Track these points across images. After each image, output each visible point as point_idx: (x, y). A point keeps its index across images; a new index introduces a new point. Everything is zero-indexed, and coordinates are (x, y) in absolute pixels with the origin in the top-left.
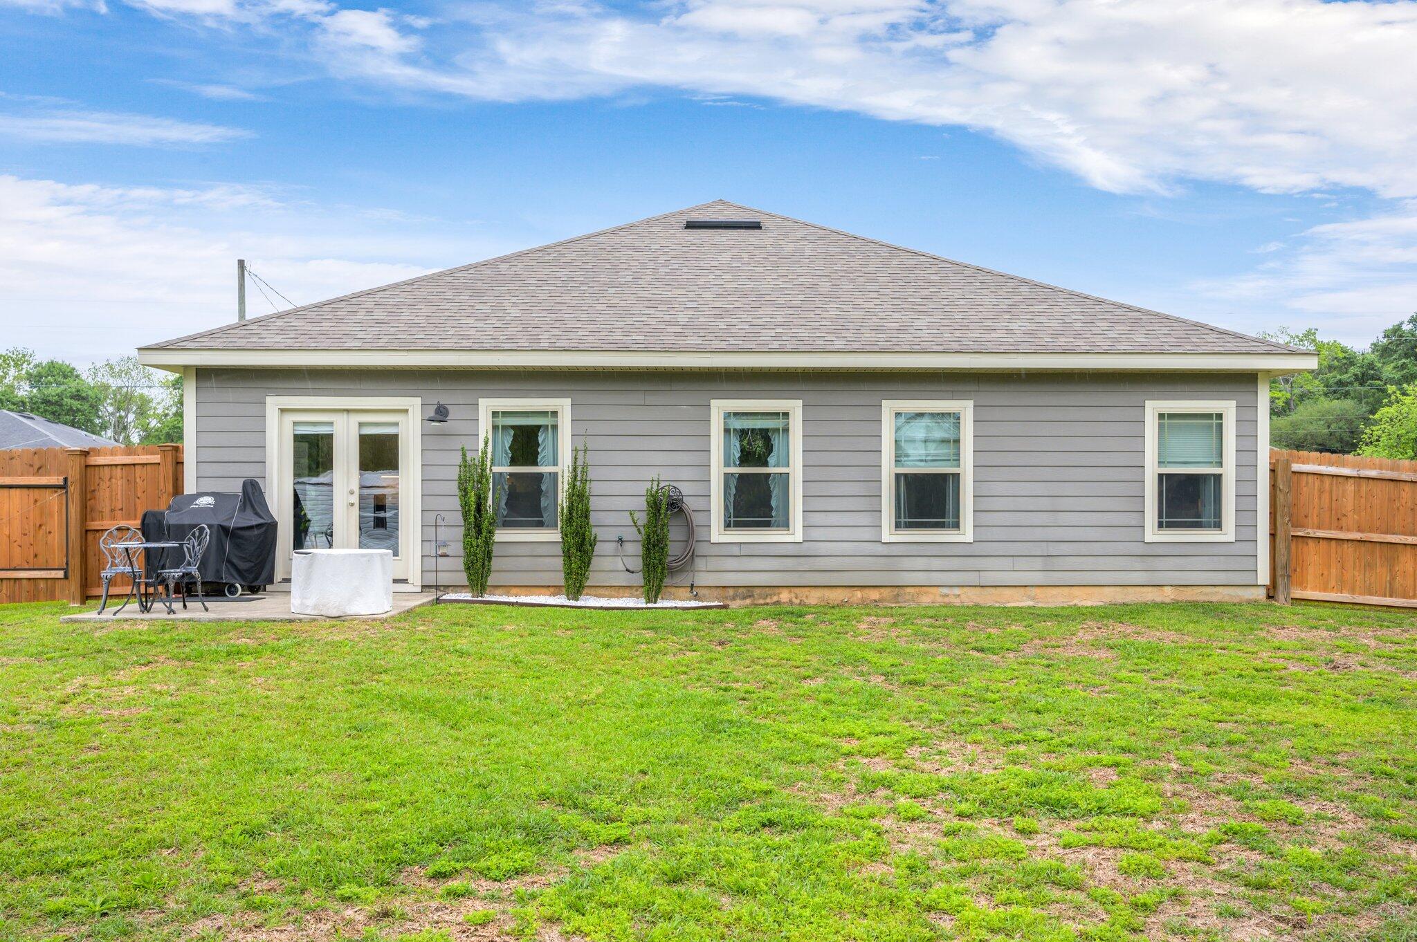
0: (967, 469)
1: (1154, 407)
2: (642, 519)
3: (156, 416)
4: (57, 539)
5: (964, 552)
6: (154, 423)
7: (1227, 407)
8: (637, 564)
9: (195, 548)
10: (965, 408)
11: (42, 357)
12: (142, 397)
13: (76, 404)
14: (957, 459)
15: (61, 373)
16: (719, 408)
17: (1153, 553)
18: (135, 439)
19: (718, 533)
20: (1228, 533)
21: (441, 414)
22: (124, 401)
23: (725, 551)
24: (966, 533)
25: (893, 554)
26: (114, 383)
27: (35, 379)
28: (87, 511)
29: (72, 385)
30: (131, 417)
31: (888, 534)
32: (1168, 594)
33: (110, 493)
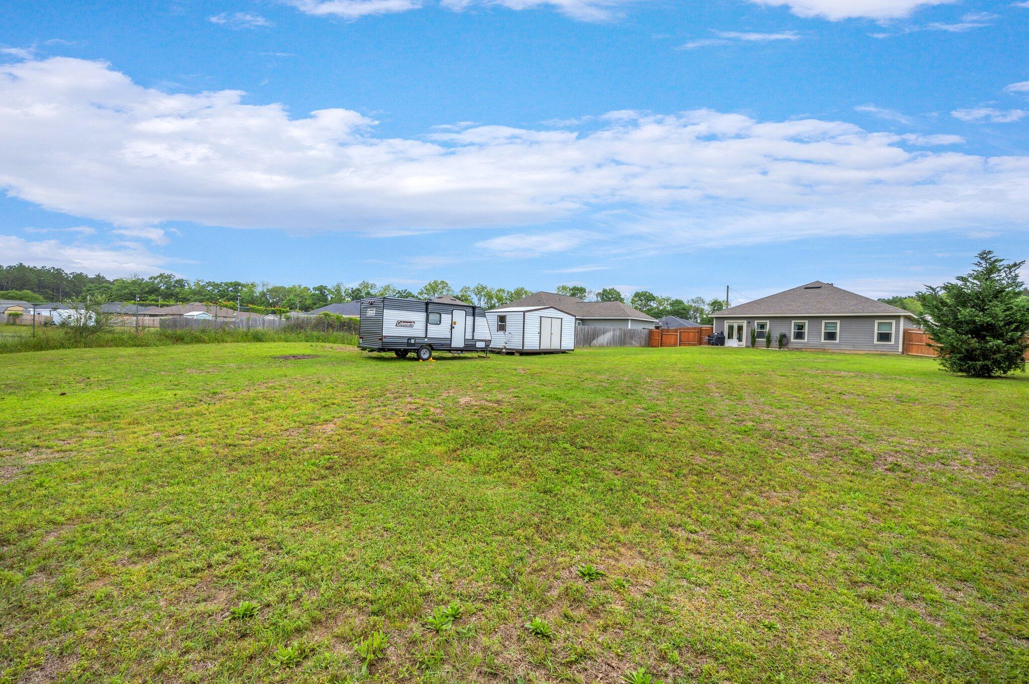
0: (838, 331)
1: (876, 322)
2: (779, 338)
3: (705, 314)
4: (697, 338)
5: (837, 344)
6: (705, 316)
7: (894, 322)
8: (778, 344)
9: (714, 339)
10: (838, 322)
11: (674, 299)
12: (701, 308)
13: (683, 311)
14: (836, 330)
15: (678, 302)
16: (793, 322)
17: (877, 345)
18: (699, 321)
19: (792, 340)
20: (893, 342)
21: (749, 323)
22: (697, 310)
23: (793, 343)
24: (838, 341)
25: (823, 344)
26: (693, 305)
27: (672, 305)
28: (701, 335)
29: (682, 306)
30: (698, 314)
31: (823, 341)
32: (879, 352)
33: (703, 332)
